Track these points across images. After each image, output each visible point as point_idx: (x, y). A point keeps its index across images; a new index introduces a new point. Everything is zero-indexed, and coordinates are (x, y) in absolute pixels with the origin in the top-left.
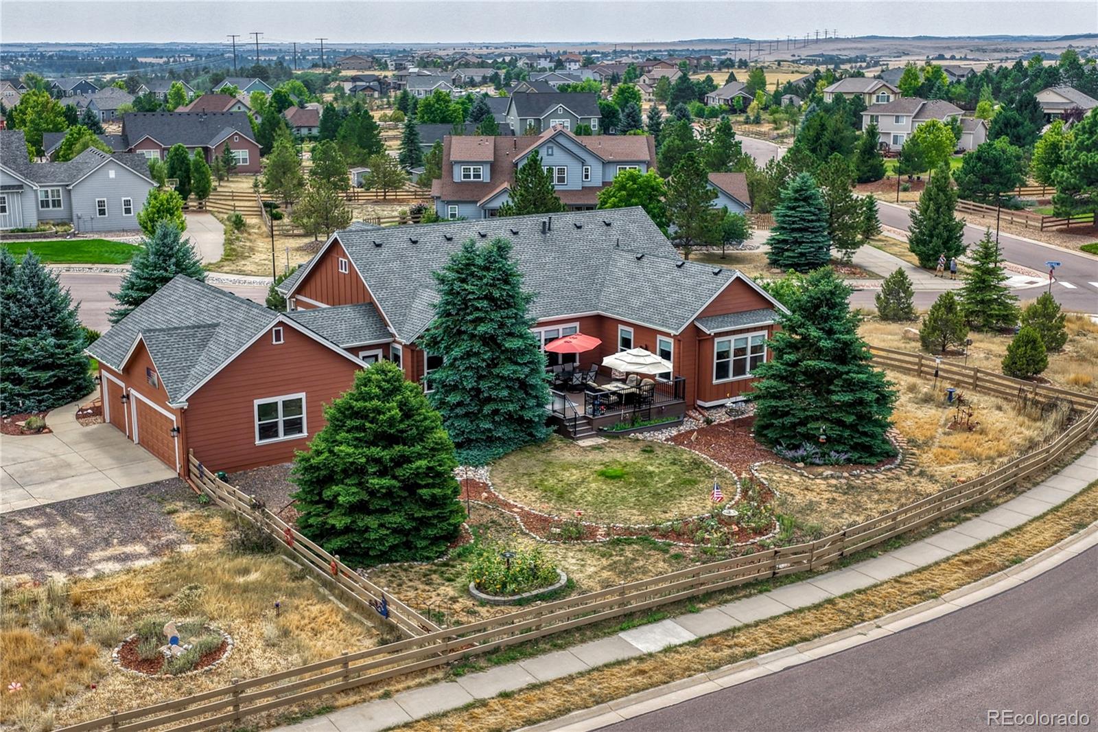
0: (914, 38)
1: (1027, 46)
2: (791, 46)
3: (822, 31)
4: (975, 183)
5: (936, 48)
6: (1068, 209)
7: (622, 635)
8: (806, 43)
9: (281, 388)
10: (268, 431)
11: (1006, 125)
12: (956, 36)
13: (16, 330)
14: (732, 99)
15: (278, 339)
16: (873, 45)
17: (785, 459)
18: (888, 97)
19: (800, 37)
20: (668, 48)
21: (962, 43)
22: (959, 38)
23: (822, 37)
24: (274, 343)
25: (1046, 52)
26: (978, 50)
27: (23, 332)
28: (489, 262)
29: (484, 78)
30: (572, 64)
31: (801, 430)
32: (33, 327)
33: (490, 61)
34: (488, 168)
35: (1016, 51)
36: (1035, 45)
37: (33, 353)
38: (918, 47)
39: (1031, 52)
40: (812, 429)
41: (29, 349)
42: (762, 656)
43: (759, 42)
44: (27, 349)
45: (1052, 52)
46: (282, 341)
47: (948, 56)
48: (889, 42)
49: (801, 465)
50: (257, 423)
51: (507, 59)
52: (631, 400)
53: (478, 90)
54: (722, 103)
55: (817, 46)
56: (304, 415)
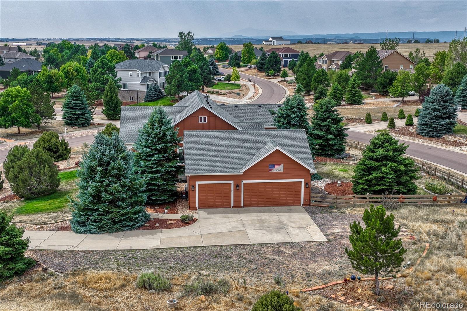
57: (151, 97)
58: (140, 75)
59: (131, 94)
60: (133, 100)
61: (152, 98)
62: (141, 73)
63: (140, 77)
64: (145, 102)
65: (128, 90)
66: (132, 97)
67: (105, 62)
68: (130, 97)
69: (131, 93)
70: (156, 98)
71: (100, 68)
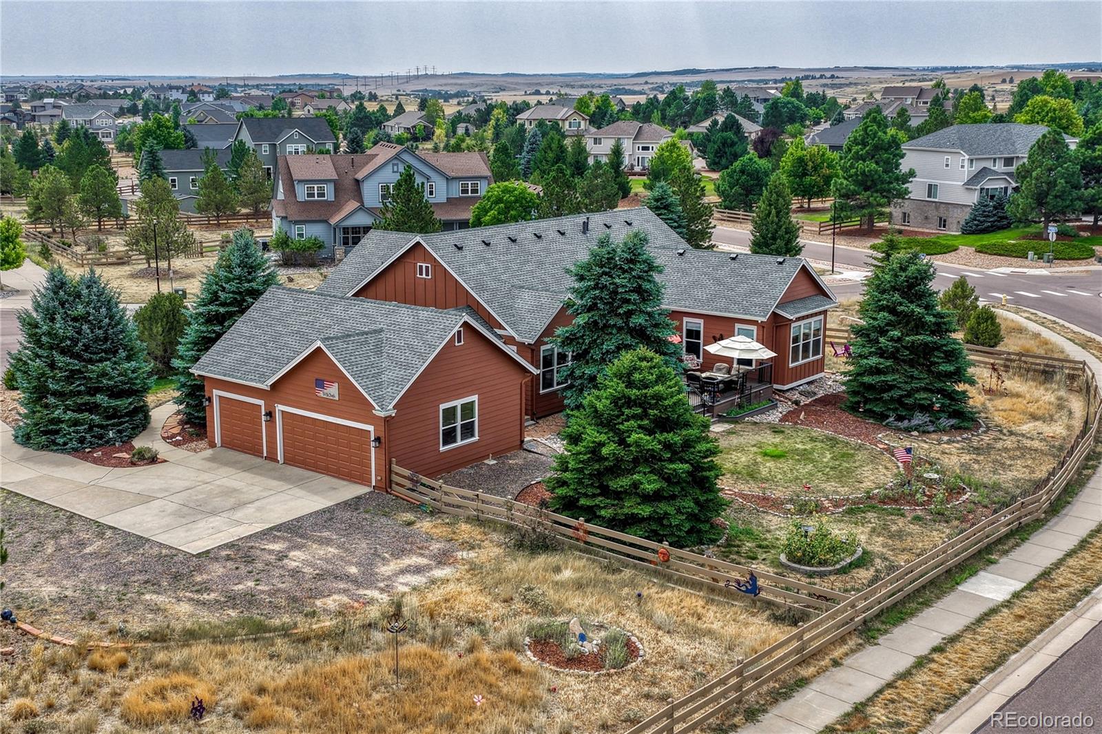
0: (503, 75)
1: (609, 82)
2: (395, 82)
3: (421, 67)
4: (741, 195)
5: (530, 84)
6: (849, 213)
7: (960, 588)
8: (408, 79)
9: (460, 391)
10: (449, 436)
11: (723, 145)
12: (540, 73)
13: (86, 355)
14: (414, 127)
15: (459, 341)
16: (471, 81)
17: (899, 429)
18: (579, 123)
19: (403, 73)
20: (275, 82)
21: (552, 79)
22: (543, 75)
23: (422, 72)
24: (457, 344)
25: (627, 87)
26: (567, 86)
27: (94, 357)
28: (634, 255)
29: (121, 109)
30: (206, 95)
31: (909, 401)
32: (105, 351)
33: (111, 93)
34: (331, 186)
35: (600, 87)
36: (615, 82)
37: (111, 378)
38: (512, 83)
39: (613, 88)
40: (920, 399)
41: (107, 374)
42: (1094, 591)
43: (365, 78)
44: (104, 374)
45: (631, 88)
46: (462, 343)
47: (543, 91)
48: (484, 79)
49: (915, 433)
50: (442, 428)
51: (129, 91)
52: (729, 386)
53: (121, 121)
54: (402, 131)
55: (425, 81)
56: (476, 419)
57: (976, 222)
58: (966, 164)
59: (942, 212)
60: (944, 226)
61: (977, 225)
62: (972, 161)
63: (966, 168)
64: (963, 233)
65: (936, 200)
66: (945, 221)
67: (871, 130)
68: (941, 219)
69: (942, 207)
70: (988, 227)
71: (857, 144)
